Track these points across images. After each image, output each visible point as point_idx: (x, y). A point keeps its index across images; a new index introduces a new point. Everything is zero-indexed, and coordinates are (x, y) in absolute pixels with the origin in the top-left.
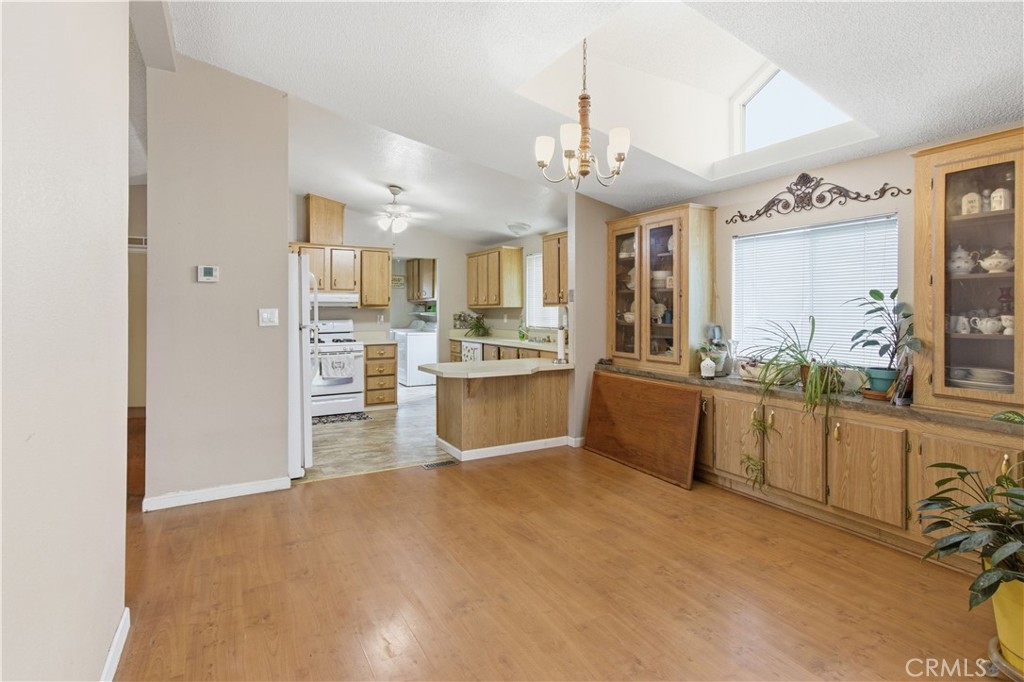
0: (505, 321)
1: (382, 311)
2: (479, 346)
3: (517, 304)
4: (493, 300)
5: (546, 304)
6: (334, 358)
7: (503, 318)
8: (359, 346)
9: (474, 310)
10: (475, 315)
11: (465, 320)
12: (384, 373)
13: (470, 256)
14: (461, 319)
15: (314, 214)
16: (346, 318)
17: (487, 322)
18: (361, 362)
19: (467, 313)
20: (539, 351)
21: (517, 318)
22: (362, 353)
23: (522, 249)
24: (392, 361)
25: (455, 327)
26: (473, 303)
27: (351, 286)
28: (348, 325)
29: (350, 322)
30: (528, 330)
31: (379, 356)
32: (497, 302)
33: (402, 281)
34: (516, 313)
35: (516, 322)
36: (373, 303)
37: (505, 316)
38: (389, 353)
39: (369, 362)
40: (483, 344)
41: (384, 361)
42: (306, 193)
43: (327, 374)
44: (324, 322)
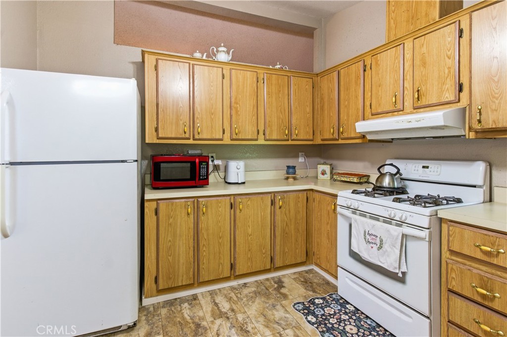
44: (426, 163)
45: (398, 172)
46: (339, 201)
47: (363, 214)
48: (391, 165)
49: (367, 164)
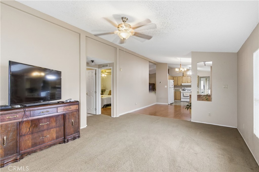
6: (186, 93)
16: (190, 87)
27: (190, 82)
49: (179, 88)
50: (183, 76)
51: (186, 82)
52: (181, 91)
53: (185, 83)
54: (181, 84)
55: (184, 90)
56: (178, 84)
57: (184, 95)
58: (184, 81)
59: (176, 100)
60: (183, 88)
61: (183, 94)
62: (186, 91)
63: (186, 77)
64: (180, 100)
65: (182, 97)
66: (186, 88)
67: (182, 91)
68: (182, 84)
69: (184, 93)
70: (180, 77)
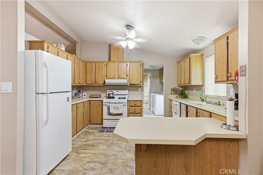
0: (195, 91)
1: (140, 87)
2: (178, 104)
3: (200, 83)
4: (187, 82)
5: (217, 82)
6: (115, 105)
7: (193, 90)
8: (125, 101)
9: (180, 87)
10: (181, 89)
11: (176, 91)
12: (136, 112)
13: (178, 63)
14: (174, 91)
15: (112, 50)
16: (126, 89)
17: (187, 92)
18: (126, 107)
19: (177, 88)
20: (211, 113)
21: (201, 90)
22: (127, 104)
23: (203, 54)
24: (140, 108)
25: (171, 94)
26: (179, 83)
27: (125, 77)
28: (126, 92)
29: (127, 91)
30: (206, 97)
31: (134, 105)
32: (188, 83)
33: (158, 77)
34: (200, 88)
35: (199, 92)
36: (134, 83)
37: (195, 89)
38: (139, 104)
39: (130, 108)
40: (180, 103)
41: (136, 108)
42: (110, 43)
43: (112, 111)
44: (117, 91)
45: (113, 93)
46: (104, 101)
47: (112, 103)
48: (112, 91)
49: (99, 92)
50: (110, 60)
51: (117, 77)
52: (102, 101)
53: (114, 78)
54: (105, 81)
55: (111, 95)
56: (96, 82)
57: (111, 112)
58: (110, 74)
59: (91, 124)
60: (108, 91)
61: (109, 108)
62: (116, 100)
63: (117, 63)
64: (102, 124)
65: (105, 115)
66: (115, 92)
67: (105, 100)
68: (108, 81)
69: (112, 106)
70: (103, 62)
